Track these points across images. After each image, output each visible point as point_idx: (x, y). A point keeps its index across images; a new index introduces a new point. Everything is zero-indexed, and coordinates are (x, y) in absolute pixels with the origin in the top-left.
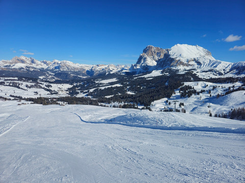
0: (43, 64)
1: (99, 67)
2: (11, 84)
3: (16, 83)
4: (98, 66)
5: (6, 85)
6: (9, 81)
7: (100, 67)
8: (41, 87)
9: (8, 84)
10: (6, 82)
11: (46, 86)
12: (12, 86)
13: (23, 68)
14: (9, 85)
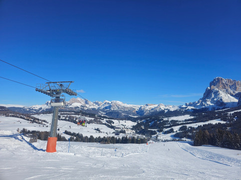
0: (94, 104)
1: (148, 107)
2: (67, 118)
3: (73, 117)
4: (147, 105)
5: (62, 120)
6: (66, 115)
7: (150, 107)
8: (102, 123)
9: (64, 118)
10: (62, 116)
11: (107, 121)
12: (68, 120)
13: (78, 107)
14: (65, 120)
